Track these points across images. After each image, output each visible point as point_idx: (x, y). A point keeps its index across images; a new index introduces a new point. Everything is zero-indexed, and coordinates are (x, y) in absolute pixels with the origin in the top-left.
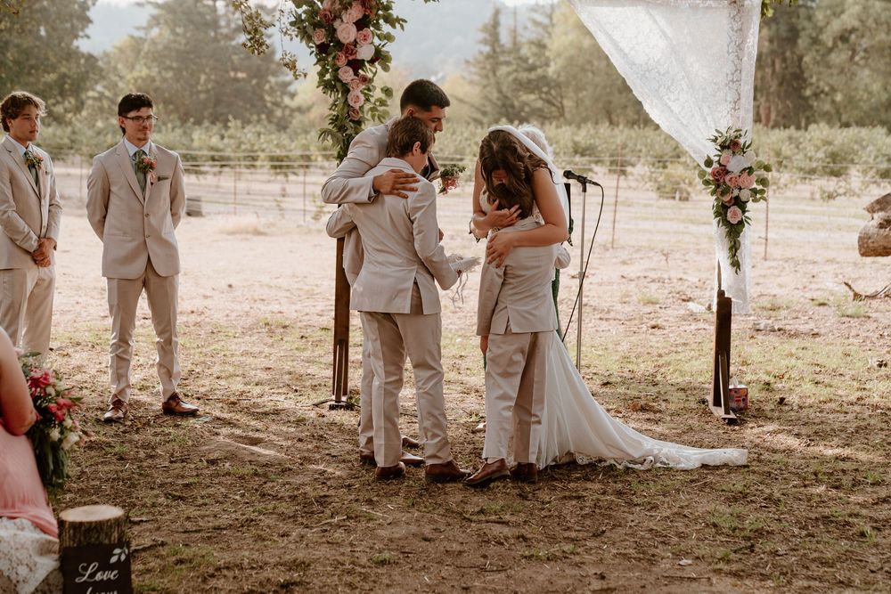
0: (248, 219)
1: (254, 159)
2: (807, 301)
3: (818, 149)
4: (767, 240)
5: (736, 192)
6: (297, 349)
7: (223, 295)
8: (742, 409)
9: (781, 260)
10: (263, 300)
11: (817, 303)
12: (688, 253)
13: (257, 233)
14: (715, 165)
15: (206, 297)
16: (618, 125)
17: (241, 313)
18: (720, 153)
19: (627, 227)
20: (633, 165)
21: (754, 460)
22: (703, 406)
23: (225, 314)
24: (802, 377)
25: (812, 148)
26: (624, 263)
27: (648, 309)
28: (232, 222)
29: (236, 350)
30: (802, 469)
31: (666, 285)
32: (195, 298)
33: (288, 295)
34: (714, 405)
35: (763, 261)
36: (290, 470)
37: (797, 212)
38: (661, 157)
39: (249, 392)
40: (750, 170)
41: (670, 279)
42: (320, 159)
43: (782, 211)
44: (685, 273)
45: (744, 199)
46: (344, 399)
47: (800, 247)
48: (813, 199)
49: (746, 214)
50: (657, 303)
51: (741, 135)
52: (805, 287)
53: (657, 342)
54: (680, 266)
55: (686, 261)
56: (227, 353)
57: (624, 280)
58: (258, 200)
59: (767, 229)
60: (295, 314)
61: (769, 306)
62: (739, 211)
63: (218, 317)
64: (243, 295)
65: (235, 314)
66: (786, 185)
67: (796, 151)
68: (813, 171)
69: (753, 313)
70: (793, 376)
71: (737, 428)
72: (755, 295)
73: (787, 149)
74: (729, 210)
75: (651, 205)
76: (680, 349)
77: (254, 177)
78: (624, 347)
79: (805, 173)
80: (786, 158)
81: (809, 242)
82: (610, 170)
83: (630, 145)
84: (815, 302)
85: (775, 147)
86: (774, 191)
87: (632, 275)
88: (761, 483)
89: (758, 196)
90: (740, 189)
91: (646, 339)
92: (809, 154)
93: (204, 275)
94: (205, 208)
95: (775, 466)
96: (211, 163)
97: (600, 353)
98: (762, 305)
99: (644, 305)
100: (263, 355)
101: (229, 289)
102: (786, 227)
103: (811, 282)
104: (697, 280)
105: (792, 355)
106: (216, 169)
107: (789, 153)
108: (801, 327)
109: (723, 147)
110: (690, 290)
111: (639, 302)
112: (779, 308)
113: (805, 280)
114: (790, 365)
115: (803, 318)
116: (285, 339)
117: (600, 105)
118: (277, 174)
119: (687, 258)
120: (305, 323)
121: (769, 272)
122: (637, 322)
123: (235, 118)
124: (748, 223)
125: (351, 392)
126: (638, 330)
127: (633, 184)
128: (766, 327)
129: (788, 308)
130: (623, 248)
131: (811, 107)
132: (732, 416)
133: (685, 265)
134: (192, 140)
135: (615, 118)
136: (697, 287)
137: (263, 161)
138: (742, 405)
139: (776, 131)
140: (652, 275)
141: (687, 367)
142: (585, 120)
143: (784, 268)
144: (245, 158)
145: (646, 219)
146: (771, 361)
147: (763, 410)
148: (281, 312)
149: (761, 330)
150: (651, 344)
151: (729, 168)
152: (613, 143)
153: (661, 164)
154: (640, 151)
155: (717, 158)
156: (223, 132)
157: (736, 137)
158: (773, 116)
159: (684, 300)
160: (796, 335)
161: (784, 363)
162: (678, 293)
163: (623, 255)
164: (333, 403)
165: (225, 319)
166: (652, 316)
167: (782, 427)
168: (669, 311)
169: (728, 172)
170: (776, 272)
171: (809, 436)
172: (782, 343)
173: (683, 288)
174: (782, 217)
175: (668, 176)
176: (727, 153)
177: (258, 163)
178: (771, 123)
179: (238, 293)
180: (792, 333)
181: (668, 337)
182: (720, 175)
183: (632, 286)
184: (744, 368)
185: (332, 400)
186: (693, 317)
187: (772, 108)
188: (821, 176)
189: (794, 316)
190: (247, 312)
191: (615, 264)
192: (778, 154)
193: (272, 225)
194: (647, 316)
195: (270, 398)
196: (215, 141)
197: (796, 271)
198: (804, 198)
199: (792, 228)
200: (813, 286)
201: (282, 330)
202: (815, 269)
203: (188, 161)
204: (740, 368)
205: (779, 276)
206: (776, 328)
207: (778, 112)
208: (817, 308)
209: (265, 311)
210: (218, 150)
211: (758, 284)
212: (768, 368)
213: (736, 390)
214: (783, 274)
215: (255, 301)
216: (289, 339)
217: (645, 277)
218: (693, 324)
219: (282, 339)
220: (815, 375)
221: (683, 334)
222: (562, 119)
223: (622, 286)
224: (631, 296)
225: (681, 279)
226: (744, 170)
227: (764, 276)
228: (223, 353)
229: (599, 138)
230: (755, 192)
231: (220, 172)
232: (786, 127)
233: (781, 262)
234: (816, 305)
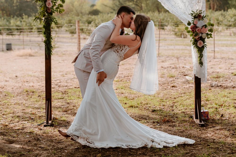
0: (28, 51)
1: (32, 29)
2: (230, 74)
3: (232, 18)
4: (214, 51)
5: (200, 35)
6: (36, 101)
7: (13, 80)
8: (206, 120)
9: (220, 58)
10: (27, 81)
11: (234, 74)
12: (186, 57)
13: (31, 55)
14: (192, 25)
15: (6, 81)
16: (161, 12)
17: (18, 87)
18: (194, 20)
19: (164, 48)
20: (167, 26)
21: (212, 142)
22: (191, 119)
23: (12, 87)
24: (230, 105)
25: (230, 17)
26: (163, 62)
27: (171, 79)
28: (22, 52)
29: (12, 103)
30: (231, 146)
31: (178, 70)
32: (2, 82)
33: (37, 79)
34: (196, 119)
35: (213, 59)
36: (24, 155)
37: (225, 40)
38: (176, 23)
39: (14, 120)
40: (205, 26)
41: (179, 67)
42: (56, 28)
43: (220, 40)
44: (185, 65)
45: (204, 37)
46: (50, 122)
47: (227, 53)
48: (231, 35)
49: (205, 43)
50: (174, 77)
51: (202, 13)
52: (229, 69)
53: (174, 93)
54: (183, 62)
55: (185, 60)
56: (9, 104)
57: (162, 68)
58: (33, 44)
59: (214, 47)
60: (38, 87)
61: (216, 76)
62: (202, 42)
63: (9, 89)
64: (20, 80)
65: (16, 88)
66: (221, 31)
67: (224, 19)
68: (230, 26)
69: (210, 79)
70: (226, 105)
71: (205, 128)
72: (211, 72)
73: (221, 18)
74: (198, 42)
75: (173, 40)
76: (183, 95)
77: (32, 35)
78: (161, 95)
79: (227, 26)
80: (220, 21)
81: (230, 51)
82: (159, 28)
83: (165, 19)
84: (233, 74)
85: (217, 17)
86: (217, 33)
87: (166, 66)
88: (215, 153)
89: (209, 36)
90: (202, 34)
91: (170, 92)
92: (229, 20)
93: (8, 72)
94: (13, 47)
95: (220, 145)
96: (16, 31)
97: (152, 98)
98: (213, 76)
99: (170, 78)
100: (23, 104)
101: (16, 77)
102: (221, 46)
103: (231, 67)
104: (189, 67)
105: (225, 96)
106: (19, 33)
107: (221, 19)
108: (228, 84)
109: (195, 17)
110: (187, 71)
111: (168, 77)
112: (220, 77)
113: (229, 66)
114: (225, 100)
115: (229, 81)
116: (33, 97)
117: (155, 5)
118: (39, 34)
119: (186, 59)
120: (41, 90)
121: (216, 63)
122: (166, 85)
123: (25, 15)
124: (206, 47)
125: (53, 119)
126: (167, 88)
127: (167, 33)
128: (215, 85)
129: (223, 77)
130: (162, 56)
131: (228, 3)
132: (203, 123)
133: (185, 62)
134: (10, 23)
135: (160, 10)
136: (189, 70)
137: (35, 29)
138: (206, 118)
139: (217, 12)
140: (173, 66)
141: (185, 103)
142: (149, 11)
143: (221, 61)
144: (29, 29)
145: (171, 45)
146: (217, 99)
147: (215, 120)
148: (33, 86)
149: (213, 86)
150: (171, 94)
151: (198, 25)
152: (159, 18)
153: (176, 25)
154: (169, 21)
155: (193, 22)
156: (21, 20)
157: (200, 13)
158: (215, 7)
159: (184, 75)
160: (227, 88)
161: (222, 99)
162: (182, 73)
163: (163, 59)
164: (45, 124)
165: (11, 90)
166: (172, 82)
167: (222, 127)
168: (179, 80)
169: (197, 27)
170: (218, 63)
171: (233, 130)
172: (221, 91)
173: (184, 71)
174: (220, 42)
175: (179, 29)
176: (196, 20)
177: (33, 30)
178: (215, 9)
179: (19, 79)
180: (225, 87)
181: (178, 90)
182: (194, 28)
183: (165, 71)
184: (207, 102)
185: (45, 123)
186: (188, 82)
187: (215, 4)
188: (233, 27)
189: (226, 80)
190: (20, 87)
191: (160, 62)
192: (218, 20)
193: (37, 52)
194: (171, 82)
195: (22, 122)
196: (18, 23)
197: (226, 62)
198: (228, 36)
199: (223, 46)
200: (232, 68)
201: (32, 93)
202: (232, 61)
203: (8, 30)
204: (206, 102)
205: (220, 64)
206: (219, 85)
207: (217, 6)
208: (234, 76)
209: (27, 86)
210: (19, 26)
211: (212, 68)
212: (216, 102)
213: (204, 112)
214: (221, 64)
215: (24, 82)
216: (34, 97)
217: (170, 67)
218: (188, 85)
219: (31, 97)
220: (235, 104)
221: (184, 89)
222: (141, 11)
223: (162, 71)
224: (165, 74)
225: (183, 67)
226: (203, 26)
227: (214, 65)
228: (7, 104)
229: (154, 17)
230: (207, 34)
231: (20, 34)
232: (220, 10)
233: (220, 59)
234: (233, 75)
